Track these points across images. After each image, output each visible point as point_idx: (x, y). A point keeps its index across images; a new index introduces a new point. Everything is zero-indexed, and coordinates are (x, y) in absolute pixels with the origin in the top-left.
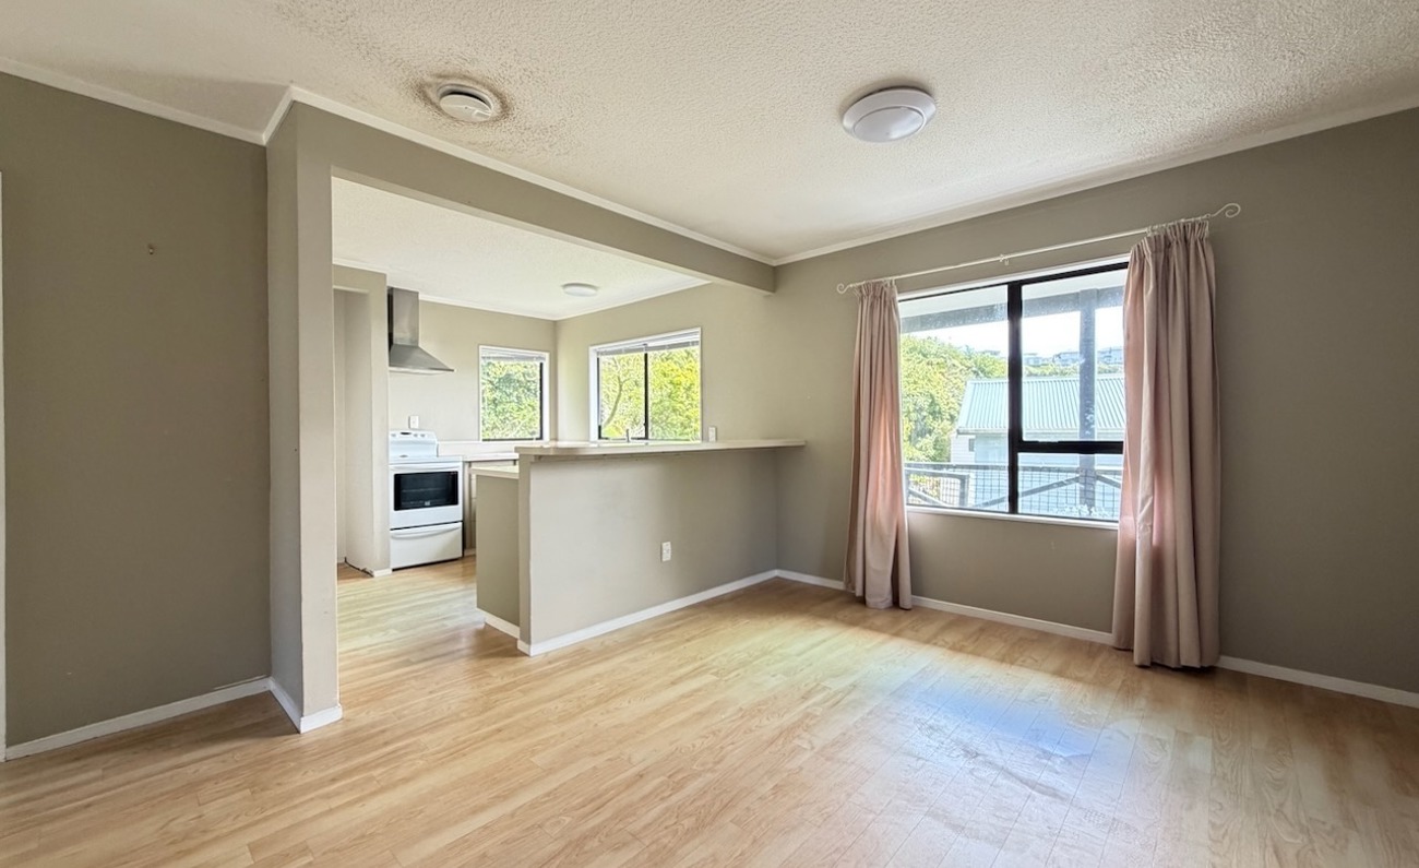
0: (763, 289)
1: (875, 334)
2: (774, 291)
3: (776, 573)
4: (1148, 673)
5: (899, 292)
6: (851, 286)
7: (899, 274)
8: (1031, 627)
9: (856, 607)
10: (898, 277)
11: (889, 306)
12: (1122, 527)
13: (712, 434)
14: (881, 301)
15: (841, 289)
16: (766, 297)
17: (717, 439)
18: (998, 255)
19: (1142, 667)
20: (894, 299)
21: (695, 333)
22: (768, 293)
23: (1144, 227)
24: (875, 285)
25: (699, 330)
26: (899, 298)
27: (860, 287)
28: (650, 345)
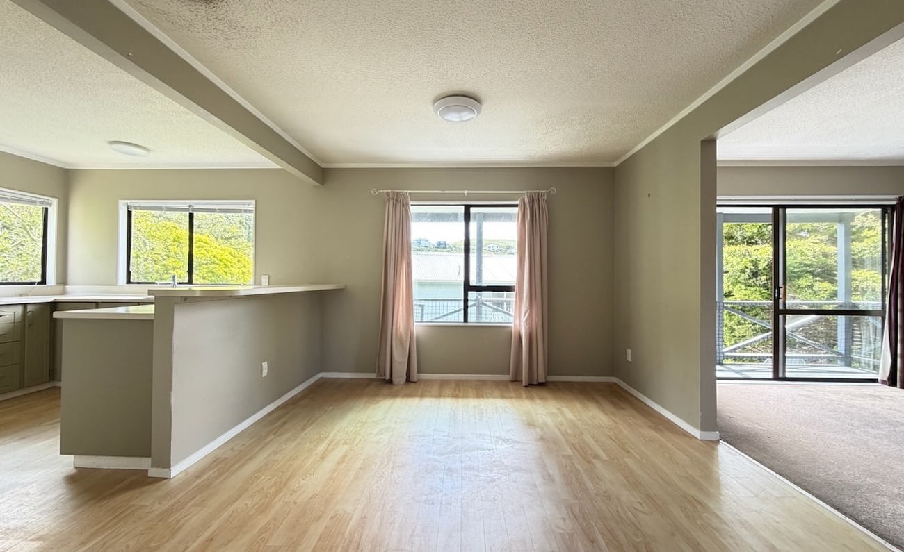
0: (316, 181)
1: (398, 222)
2: (322, 184)
3: (321, 375)
4: (529, 388)
5: (411, 200)
6: (381, 191)
7: (412, 190)
8: (478, 379)
9: (388, 386)
10: (411, 191)
11: (405, 206)
12: (515, 326)
13: (265, 280)
14: (401, 204)
15: (374, 192)
16: (317, 187)
17: (269, 284)
18: (464, 190)
19: (526, 387)
20: (407, 204)
21: (249, 204)
22: (319, 185)
23: (524, 190)
24: (397, 193)
25: (253, 202)
26: (411, 203)
27: (387, 193)
28: (196, 207)
